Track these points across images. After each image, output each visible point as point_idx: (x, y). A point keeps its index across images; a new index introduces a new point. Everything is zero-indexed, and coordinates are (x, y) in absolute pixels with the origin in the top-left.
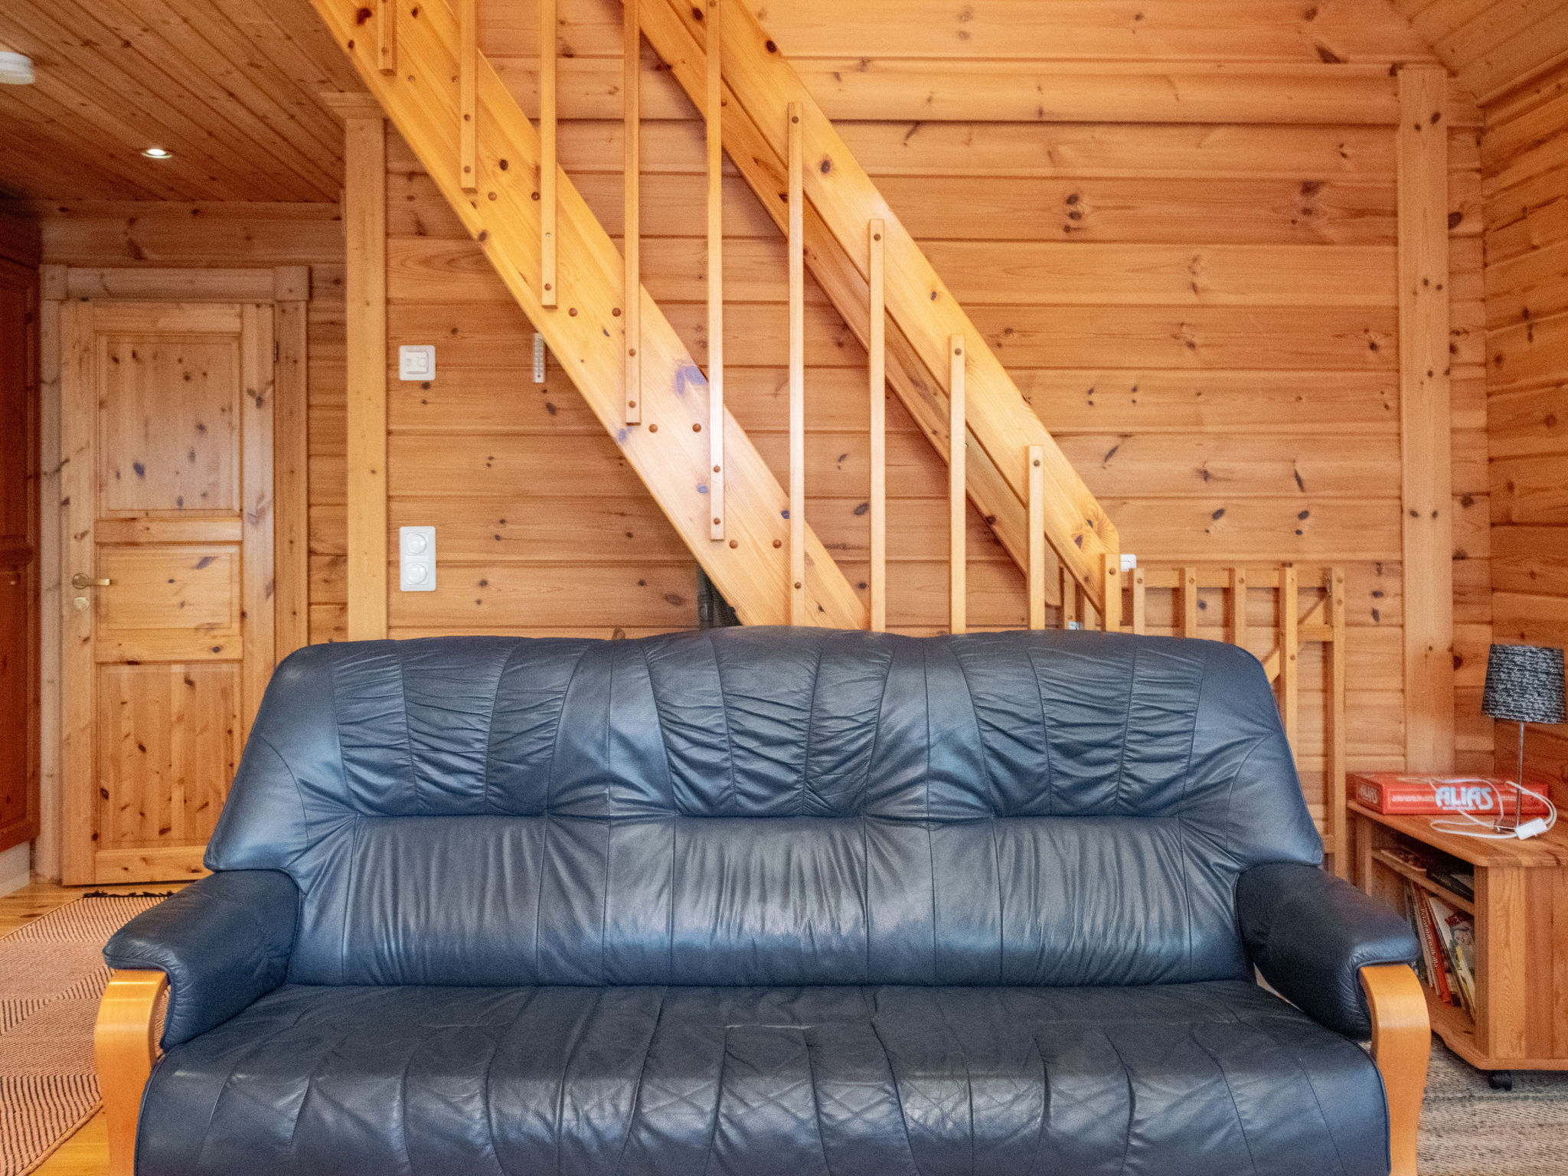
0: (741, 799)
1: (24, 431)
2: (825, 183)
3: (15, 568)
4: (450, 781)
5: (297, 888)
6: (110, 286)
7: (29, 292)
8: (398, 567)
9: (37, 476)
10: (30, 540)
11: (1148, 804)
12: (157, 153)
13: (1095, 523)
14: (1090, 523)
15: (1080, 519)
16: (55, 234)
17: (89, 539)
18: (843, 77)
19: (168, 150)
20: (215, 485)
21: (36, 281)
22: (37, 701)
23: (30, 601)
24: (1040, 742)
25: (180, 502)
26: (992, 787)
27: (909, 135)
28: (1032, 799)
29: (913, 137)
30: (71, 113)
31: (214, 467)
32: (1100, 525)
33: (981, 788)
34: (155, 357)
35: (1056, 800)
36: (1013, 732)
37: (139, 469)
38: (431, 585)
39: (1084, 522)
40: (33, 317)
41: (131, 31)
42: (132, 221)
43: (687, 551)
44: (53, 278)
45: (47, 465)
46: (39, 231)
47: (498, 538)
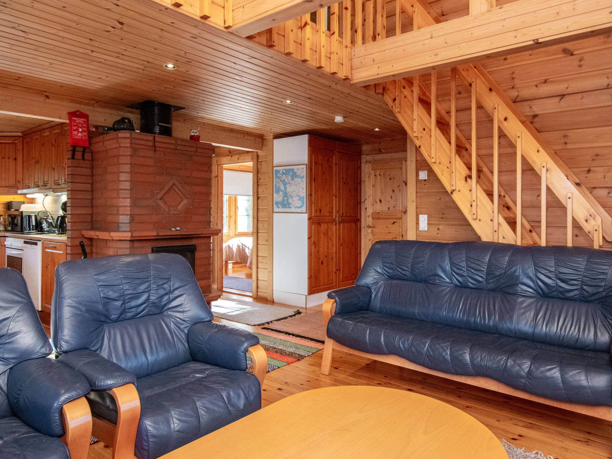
0: (469, 284)
1: (357, 193)
2: (505, 123)
3: (355, 223)
4: (403, 272)
5: (371, 291)
6: (375, 159)
7: (359, 162)
8: (419, 225)
9: (360, 203)
10: (359, 217)
11: (590, 299)
12: (377, 129)
13: (593, 216)
14: (591, 215)
15: (587, 214)
16: (365, 148)
17: (371, 217)
18: (538, 86)
19: (379, 129)
20: (396, 204)
21: (361, 159)
22: (360, 253)
23: (359, 231)
24: (553, 277)
25: (389, 208)
26: (538, 288)
27: (560, 100)
28: (551, 293)
29: (563, 100)
30: (356, 125)
31: (396, 200)
32: (594, 215)
33: (535, 288)
34: (384, 175)
35: (559, 294)
36: (545, 274)
37: (380, 201)
38: (426, 229)
39: (588, 215)
40: (360, 167)
41: (357, 109)
42: (379, 143)
43: (468, 222)
44: (364, 158)
45: (362, 200)
46: (361, 148)
47: (442, 218)
